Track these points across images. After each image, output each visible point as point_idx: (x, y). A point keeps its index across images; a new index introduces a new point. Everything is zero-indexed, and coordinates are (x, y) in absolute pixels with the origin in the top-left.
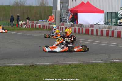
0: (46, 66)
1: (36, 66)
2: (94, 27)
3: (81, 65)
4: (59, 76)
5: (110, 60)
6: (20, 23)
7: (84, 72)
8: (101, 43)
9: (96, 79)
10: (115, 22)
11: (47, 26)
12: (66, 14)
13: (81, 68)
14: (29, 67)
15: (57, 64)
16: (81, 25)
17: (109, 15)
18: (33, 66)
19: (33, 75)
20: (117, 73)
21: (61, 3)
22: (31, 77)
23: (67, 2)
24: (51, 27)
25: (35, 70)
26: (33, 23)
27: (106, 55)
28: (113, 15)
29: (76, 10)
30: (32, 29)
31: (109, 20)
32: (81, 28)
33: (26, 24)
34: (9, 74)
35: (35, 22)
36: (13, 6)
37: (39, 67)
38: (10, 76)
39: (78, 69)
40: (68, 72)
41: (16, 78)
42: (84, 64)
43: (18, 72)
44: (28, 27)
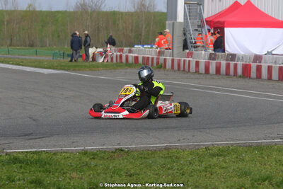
0: (151, 151)
1: (129, 152)
2: (263, 61)
3: (232, 150)
4: (183, 175)
6: (91, 51)
7: (241, 165)
8: (280, 98)
9: (267, 181)
11: (153, 58)
12: (197, 30)
13: (234, 157)
14: (112, 154)
15: (176, 148)
16: (233, 57)
18: (122, 153)
19: (122, 173)
21: (185, 3)
22: (117, 177)
23: (200, 3)
24: (161, 61)
25: (126, 161)
26: (121, 51)
29: (222, 19)
30: (120, 66)
32: (232, 63)
33: (104, 54)
34: (65, 171)
35: (126, 49)
36: (74, 13)
37: (136, 154)
38: (68, 175)
39: (227, 158)
40: (204, 164)
41: (81, 178)
42: (240, 146)
43: (87, 164)
44: (110, 60)
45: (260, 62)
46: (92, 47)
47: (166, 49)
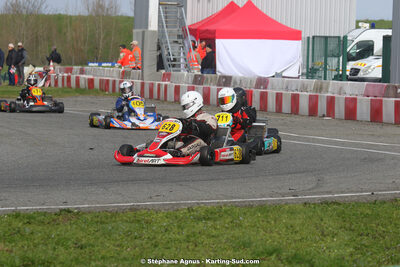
0: (110, 212)
1: (79, 214)
2: (269, 86)
3: (226, 212)
4: (156, 246)
5: (323, 193)
6: (27, 70)
7: (237, 232)
8: (294, 138)
9: (274, 255)
10: (337, 70)
11: (114, 82)
12: (176, 42)
13: (227, 221)
14: (56, 217)
15: (146, 208)
16: (227, 80)
17: (317, 47)
18: (69, 215)
20: (345, 236)
21: (160, 4)
22: (62, 249)
23: (182, 4)
25: (75, 226)
26: (70, 70)
27: (309, 179)
28: (332, 46)
29: (211, 27)
30: (67, 92)
31: (320, 62)
33: (45, 75)
35: (76, 68)
36: (3, 16)
37: (89, 217)
39: (218, 222)
40: (185, 232)
41: (11, 251)
42: (236, 206)
43: (19, 232)
44: (53, 84)
45: (266, 88)
46: (28, 65)
47: (134, 68)
